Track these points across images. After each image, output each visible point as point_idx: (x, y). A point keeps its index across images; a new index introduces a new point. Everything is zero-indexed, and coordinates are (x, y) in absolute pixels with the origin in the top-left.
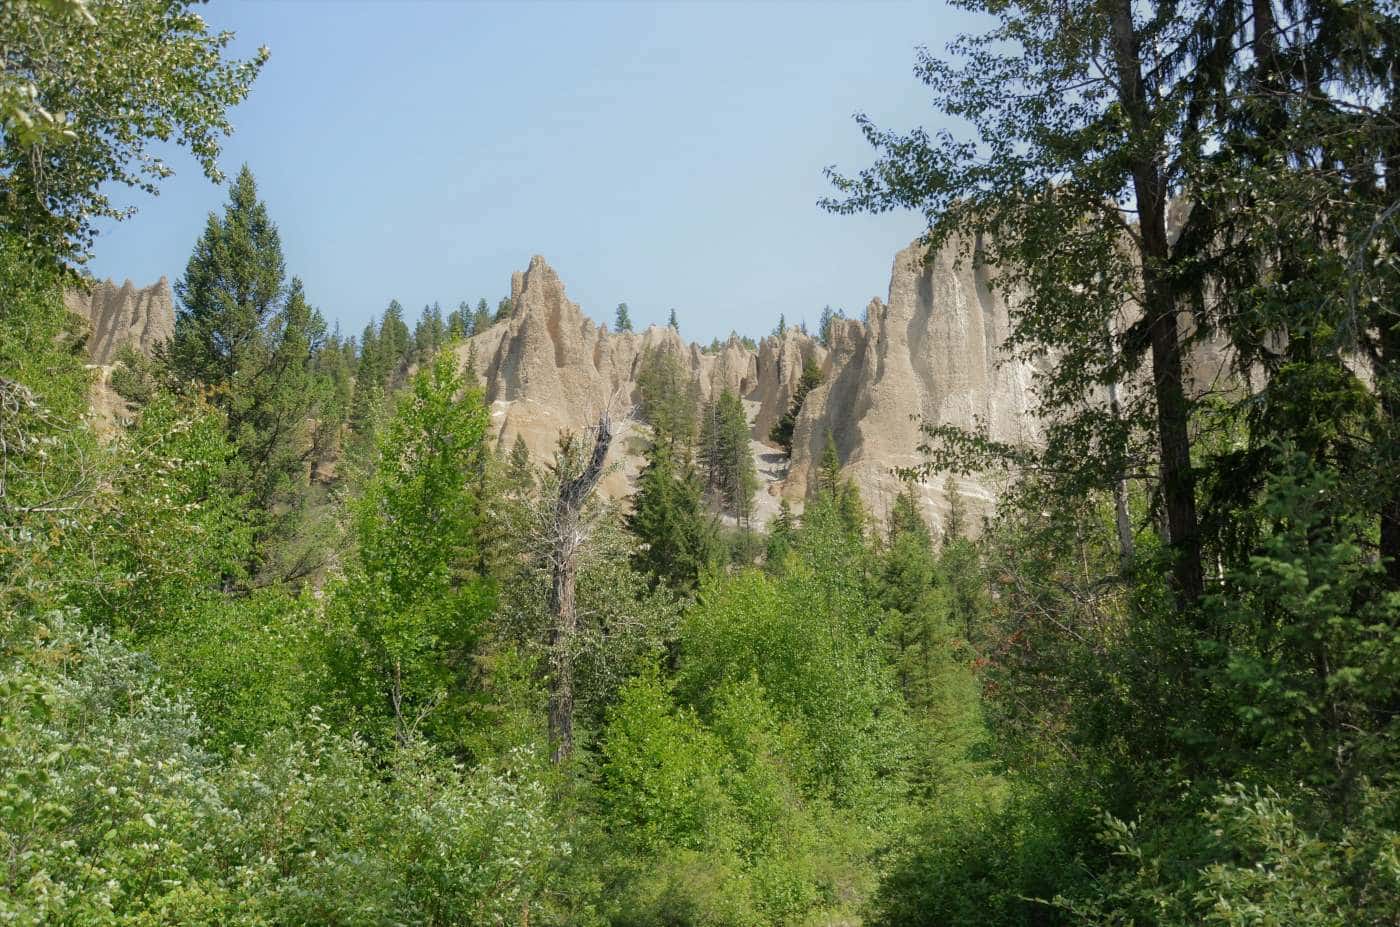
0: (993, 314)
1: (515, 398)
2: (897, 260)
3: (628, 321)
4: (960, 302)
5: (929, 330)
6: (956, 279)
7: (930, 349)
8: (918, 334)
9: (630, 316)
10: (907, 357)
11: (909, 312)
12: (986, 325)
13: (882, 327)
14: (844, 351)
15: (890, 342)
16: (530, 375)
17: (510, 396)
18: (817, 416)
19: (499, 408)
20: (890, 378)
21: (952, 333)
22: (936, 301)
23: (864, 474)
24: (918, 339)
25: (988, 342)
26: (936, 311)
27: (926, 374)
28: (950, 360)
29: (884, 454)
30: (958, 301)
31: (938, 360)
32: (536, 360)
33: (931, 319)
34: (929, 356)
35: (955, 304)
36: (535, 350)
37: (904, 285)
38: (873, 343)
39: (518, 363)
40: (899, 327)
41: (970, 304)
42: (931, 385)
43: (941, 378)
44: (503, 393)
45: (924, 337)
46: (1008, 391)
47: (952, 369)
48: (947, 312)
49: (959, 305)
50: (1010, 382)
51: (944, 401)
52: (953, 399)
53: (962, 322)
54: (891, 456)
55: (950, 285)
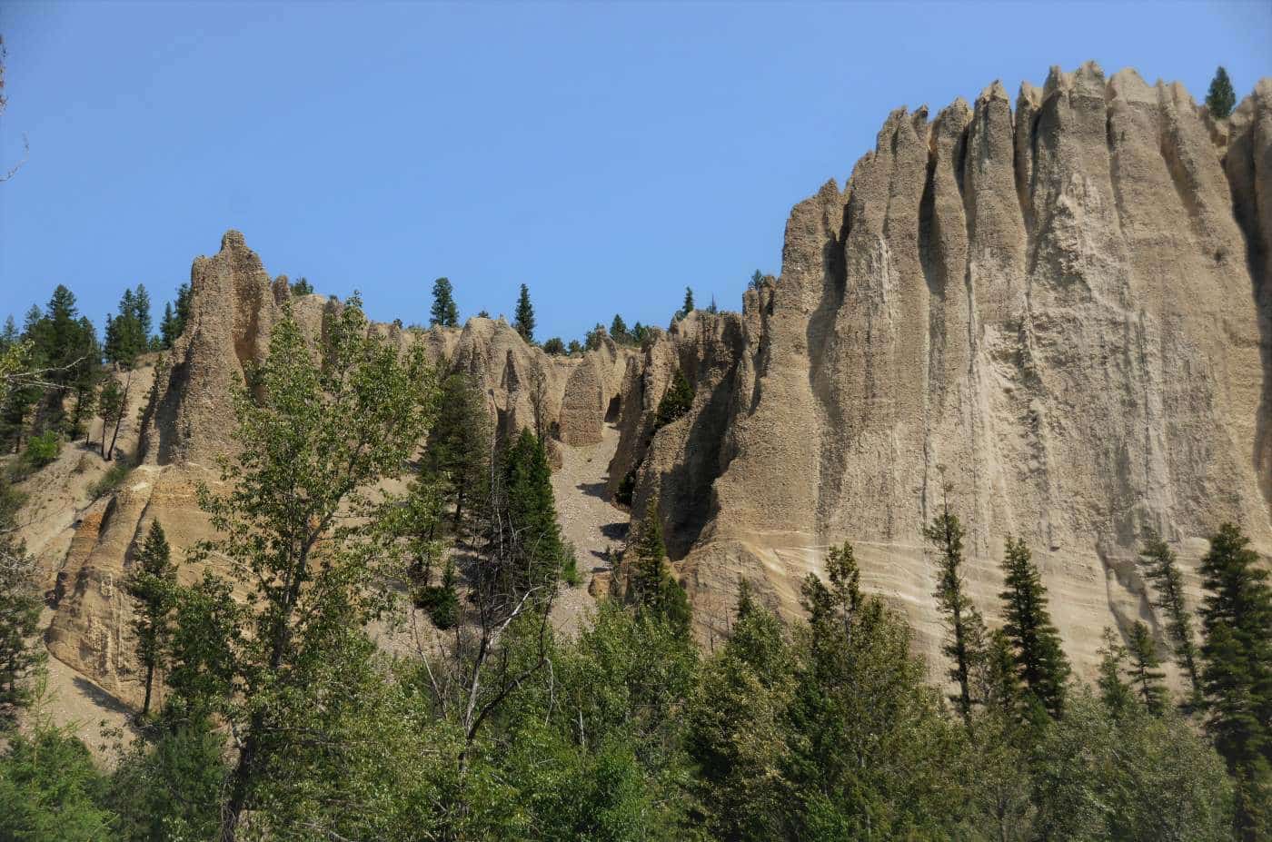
0: (943, 298)
1: (170, 461)
2: (794, 217)
3: (452, 307)
4: (889, 280)
5: (838, 328)
6: (884, 247)
7: (837, 360)
8: (822, 337)
9: (455, 297)
10: (803, 374)
11: (811, 300)
12: (932, 316)
13: (765, 326)
14: (715, 364)
15: (775, 350)
16: (195, 425)
17: (164, 459)
18: (669, 467)
19: (144, 476)
20: (768, 408)
21: (874, 332)
22: (851, 281)
23: (715, 563)
24: (822, 343)
25: (933, 344)
26: (850, 298)
27: (829, 398)
28: (869, 375)
29: (751, 531)
30: (885, 280)
31: (849, 377)
32: (206, 401)
33: (841, 311)
34: (837, 371)
35: (881, 285)
36: (205, 385)
37: (805, 257)
38: (749, 352)
39: (177, 406)
40: (794, 325)
41: (906, 284)
42: (835, 416)
43: (852, 404)
44: (153, 453)
45: (830, 341)
46: (962, 422)
47: (870, 390)
48: (867, 297)
49: (887, 286)
50: (966, 408)
51: (854, 445)
52: (869, 439)
53: (892, 313)
54: (763, 533)
55: (874, 256)
